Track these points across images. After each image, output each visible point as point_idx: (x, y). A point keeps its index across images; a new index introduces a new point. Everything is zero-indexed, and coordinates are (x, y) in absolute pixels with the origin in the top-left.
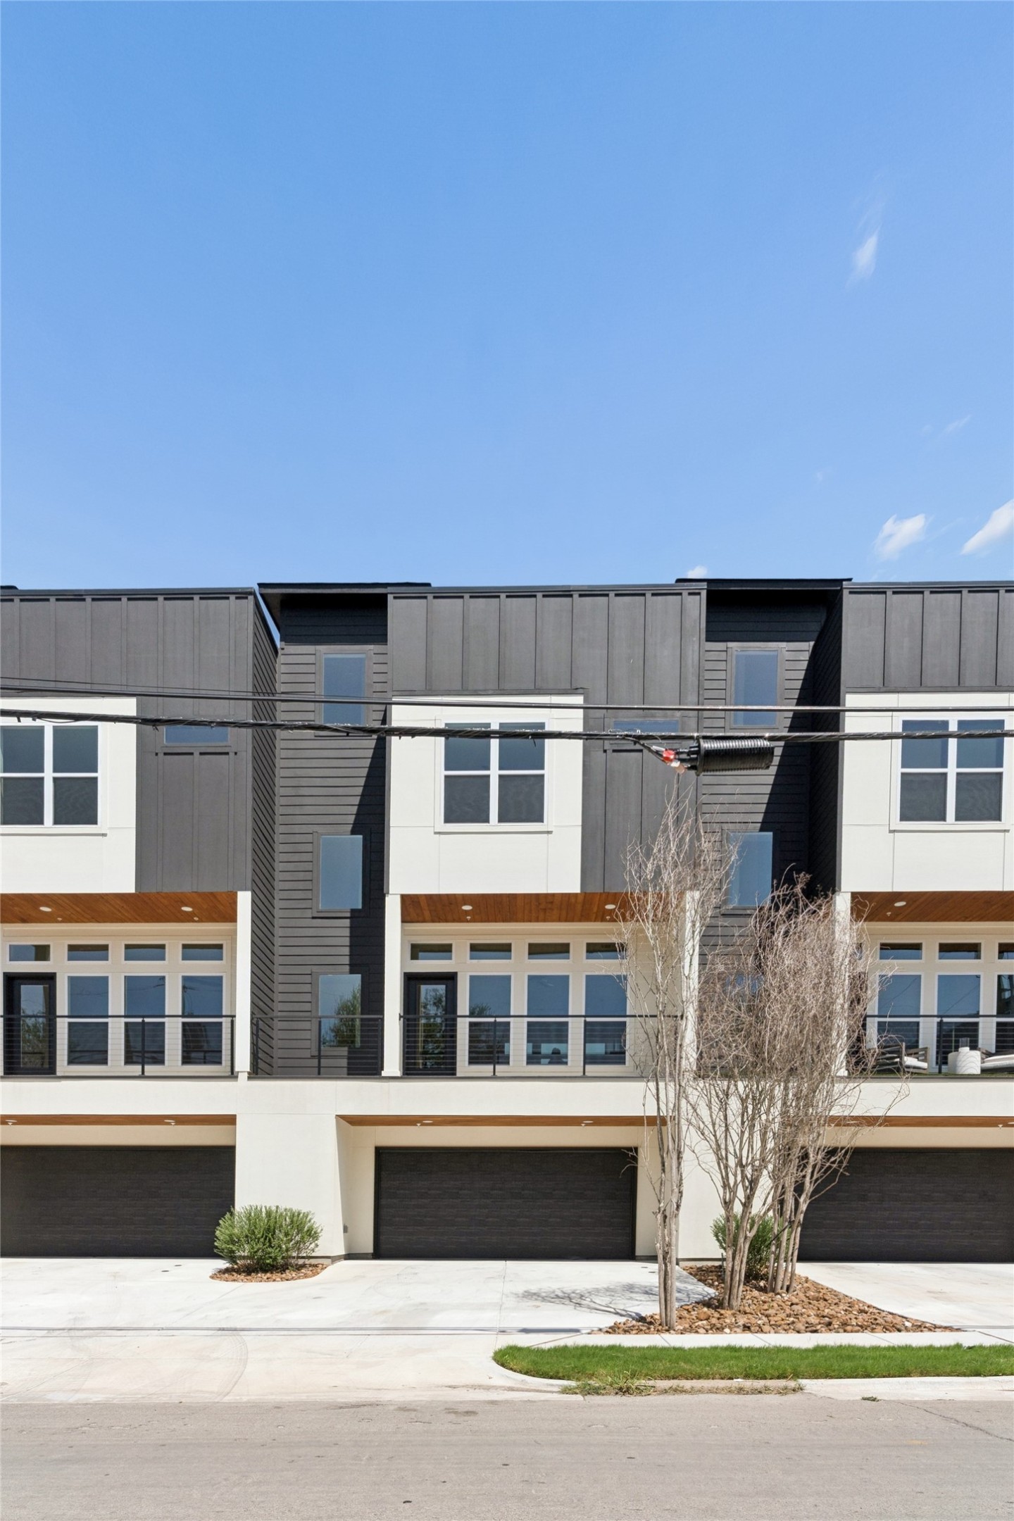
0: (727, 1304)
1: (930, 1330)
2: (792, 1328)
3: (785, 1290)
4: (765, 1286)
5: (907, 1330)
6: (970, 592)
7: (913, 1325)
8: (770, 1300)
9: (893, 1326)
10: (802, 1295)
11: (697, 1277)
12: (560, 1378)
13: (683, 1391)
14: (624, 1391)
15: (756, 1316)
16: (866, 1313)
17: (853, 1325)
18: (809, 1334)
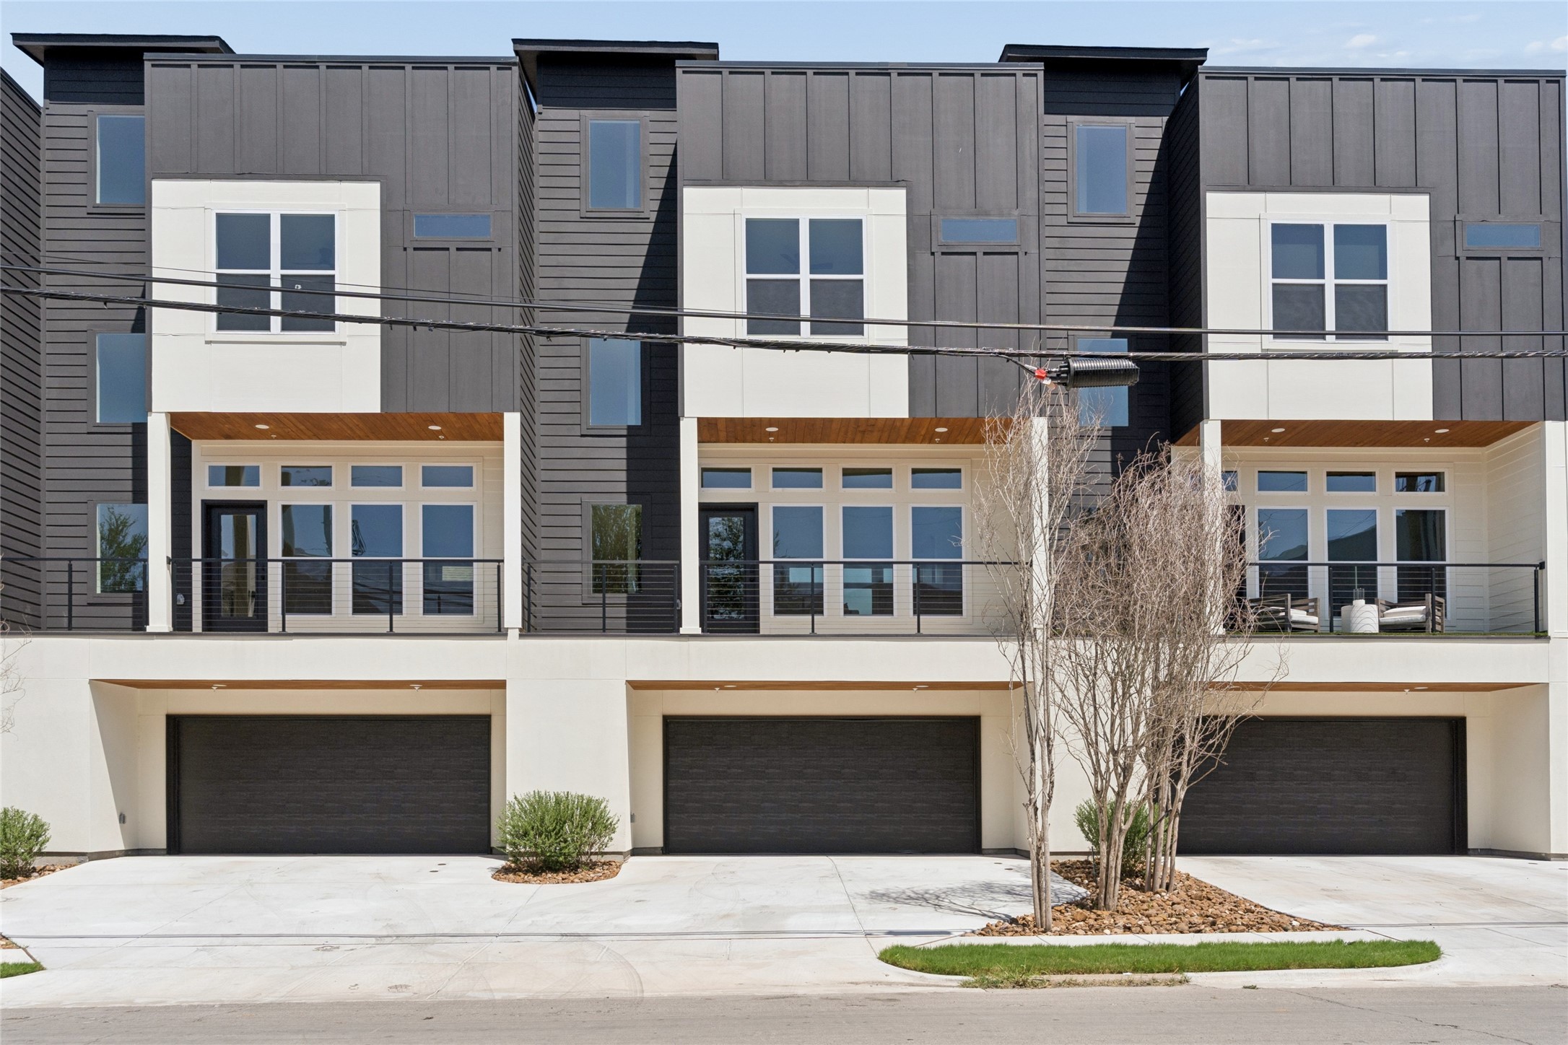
0: (1103, 905)
1: (1318, 929)
2: (1175, 928)
3: (1164, 889)
4: (1142, 885)
5: (1294, 929)
6: (1340, 79)
7: (1301, 925)
8: (1149, 899)
9: (1280, 926)
10: (1183, 894)
11: (1062, 874)
12: (956, 974)
13: (1076, 984)
14: (1022, 985)
15: (1137, 917)
16: (1253, 912)
17: (1238, 925)
18: (1192, 934)
